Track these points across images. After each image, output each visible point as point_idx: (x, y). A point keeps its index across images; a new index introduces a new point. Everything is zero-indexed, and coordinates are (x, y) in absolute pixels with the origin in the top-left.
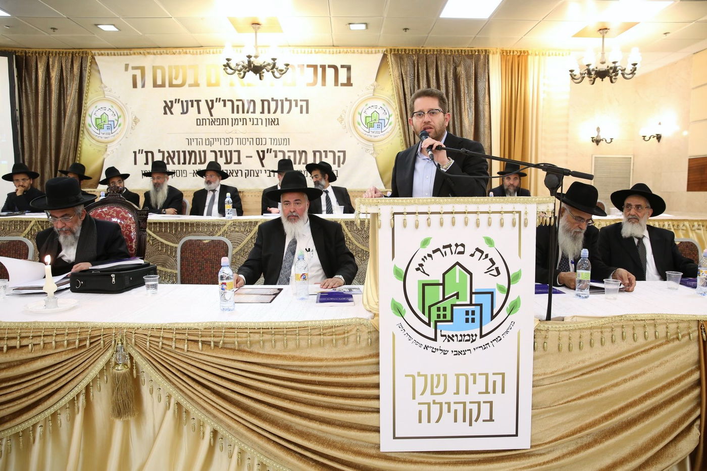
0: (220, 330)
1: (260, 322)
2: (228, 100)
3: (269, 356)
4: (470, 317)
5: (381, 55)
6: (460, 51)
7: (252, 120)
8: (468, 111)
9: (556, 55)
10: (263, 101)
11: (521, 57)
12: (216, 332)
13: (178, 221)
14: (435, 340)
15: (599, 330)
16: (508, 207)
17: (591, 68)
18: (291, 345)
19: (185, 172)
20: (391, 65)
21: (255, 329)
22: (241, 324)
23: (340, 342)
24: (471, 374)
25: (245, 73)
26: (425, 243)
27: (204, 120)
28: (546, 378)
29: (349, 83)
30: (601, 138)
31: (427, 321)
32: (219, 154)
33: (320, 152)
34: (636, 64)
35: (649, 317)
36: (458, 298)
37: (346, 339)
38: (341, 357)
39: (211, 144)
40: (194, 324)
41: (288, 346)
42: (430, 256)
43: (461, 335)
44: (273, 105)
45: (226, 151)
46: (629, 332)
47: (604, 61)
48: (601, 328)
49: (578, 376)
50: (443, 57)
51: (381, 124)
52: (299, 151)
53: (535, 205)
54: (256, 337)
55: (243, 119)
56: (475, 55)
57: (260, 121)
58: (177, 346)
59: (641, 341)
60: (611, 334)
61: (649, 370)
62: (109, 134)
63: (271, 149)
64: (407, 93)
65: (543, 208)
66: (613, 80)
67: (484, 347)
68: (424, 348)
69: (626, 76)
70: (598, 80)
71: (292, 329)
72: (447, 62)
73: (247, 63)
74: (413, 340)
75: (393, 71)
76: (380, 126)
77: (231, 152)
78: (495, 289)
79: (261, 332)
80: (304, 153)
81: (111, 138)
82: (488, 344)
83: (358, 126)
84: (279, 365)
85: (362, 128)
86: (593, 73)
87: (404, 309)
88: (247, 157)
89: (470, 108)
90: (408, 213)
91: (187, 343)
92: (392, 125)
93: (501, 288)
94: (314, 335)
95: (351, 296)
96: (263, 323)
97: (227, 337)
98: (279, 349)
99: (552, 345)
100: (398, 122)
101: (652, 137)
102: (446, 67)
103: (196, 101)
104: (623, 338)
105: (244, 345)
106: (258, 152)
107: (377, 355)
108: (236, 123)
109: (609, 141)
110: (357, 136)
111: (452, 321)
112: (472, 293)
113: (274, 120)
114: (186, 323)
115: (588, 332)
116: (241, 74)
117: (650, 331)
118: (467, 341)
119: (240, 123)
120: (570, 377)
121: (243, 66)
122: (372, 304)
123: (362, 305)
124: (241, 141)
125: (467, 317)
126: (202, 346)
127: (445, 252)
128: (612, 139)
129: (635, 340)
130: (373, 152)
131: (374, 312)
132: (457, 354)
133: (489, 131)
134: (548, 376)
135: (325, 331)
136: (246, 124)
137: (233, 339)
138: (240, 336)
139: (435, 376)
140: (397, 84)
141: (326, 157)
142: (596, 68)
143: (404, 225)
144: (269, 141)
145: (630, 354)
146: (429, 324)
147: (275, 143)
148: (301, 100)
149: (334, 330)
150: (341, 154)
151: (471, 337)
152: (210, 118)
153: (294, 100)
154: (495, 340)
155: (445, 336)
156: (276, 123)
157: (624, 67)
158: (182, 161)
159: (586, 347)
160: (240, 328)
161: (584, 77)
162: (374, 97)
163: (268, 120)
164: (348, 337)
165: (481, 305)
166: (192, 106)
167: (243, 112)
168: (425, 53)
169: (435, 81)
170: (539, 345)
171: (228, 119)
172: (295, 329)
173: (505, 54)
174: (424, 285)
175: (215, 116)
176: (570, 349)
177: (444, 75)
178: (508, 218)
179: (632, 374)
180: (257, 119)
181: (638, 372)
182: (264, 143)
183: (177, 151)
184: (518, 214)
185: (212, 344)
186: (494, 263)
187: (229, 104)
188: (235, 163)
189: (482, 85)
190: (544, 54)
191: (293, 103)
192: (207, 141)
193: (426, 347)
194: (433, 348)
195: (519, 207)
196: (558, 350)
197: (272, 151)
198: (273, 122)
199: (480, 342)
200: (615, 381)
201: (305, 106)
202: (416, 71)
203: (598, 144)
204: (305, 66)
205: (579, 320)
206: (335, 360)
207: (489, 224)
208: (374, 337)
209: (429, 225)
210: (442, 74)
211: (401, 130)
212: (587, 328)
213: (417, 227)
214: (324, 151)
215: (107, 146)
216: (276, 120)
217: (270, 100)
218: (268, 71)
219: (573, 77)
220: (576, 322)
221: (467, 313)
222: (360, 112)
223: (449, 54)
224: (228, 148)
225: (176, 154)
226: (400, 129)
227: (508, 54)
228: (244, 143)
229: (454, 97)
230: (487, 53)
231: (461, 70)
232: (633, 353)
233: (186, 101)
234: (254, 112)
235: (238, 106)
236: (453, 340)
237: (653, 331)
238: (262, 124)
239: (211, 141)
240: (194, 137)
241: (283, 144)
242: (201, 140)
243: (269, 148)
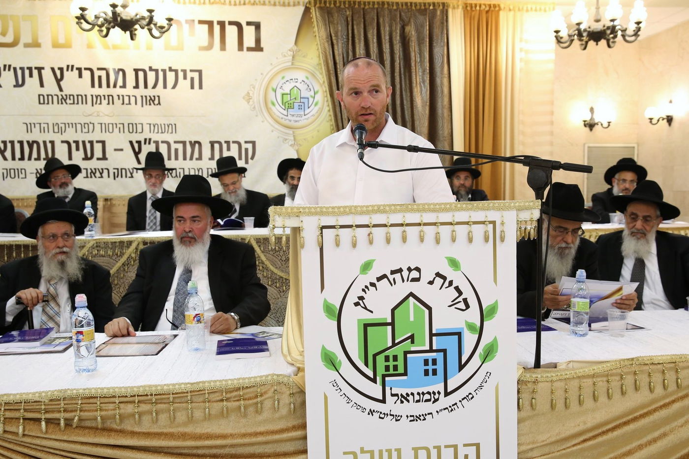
0: (74, 402)
1: (135, 387)
2: (86, 69)
3: (148, 435)
4: (430, 367)
5: (302, 9)
6: (409, 4)
7: (121, 97)
8: (421, 86)
9: (536, 10)
10: (136, 71)
11: (490, 12)
12: (67, 404)
13: (12, 243)
14: (383, 401)
15: (605, 379)
16: (479, 216)
17: (582, 27)
18: (181, 417)
19: (23, 171)
20: (315, 23)
21: (126, 396)
22: (105, 391)
23: (251, 409)
24: (435, 447)
25: (108, 30)
26: (366, 267)
27: (50, 97)
28: (536, 447)
29: (258, 47)
30: (596, 121)
31: (371, 375)
32: (74, 146)
33: (220, 143)
34: (640, 22)
35: (669, 359)
36: (413, 342)
37: (259, 405)
38: (253, 431)
39: (61, 131)
40: (34, 394)
41: (176, 420)
42: (373, 285)
43: (418, 394)
44: (151, 76)
45: (84, 142)
46: (643, 380)
47: (599, 18)
48: (607, 375)
49: (579, 444)
50: (386, 12)
51: (303, 104)
52: (190, 142)
53: (514, 213)
54: (129, 409)
55: (108, 96)
56: (430, 10)
57: (133, 99)
58: (7, 429)
59: (659, 390)
60: (620, 383)
61: (671, 431)
63: (150, 140)
64: (338, 61)
65: (525, 216)
66: (611, 43)
67: (451, 409)
68: (369, 414)
69: (627, 38)
70: (592, 43)
71: (182, 395)
72: (393, 19)
73: (110, 14)
74: (353, 403)
75: (318, 31)
76: (303, 107)
77: (91, 142)
78: (463, 328)
79: (137, 401)
80: (197, 145)
82: (456, 404)
83: (273, 108)
84: (163, 447)
85: (278, 110)
86: (585, 34)
87: (340, 360)
88: (116, 150)
89: (424, 82)
90: (342, 227)
91: (23, 423)
92: (319, 105)
93: (471, 327)
94: (213, 402)
95: (265, 343)
96: (138, 387)
97: (85, 411)
98: (163, 424)
99: (542, 403)
100: (327, 101)
101: (661, 119)
102: (391, 26)
103: (36, 68)
104: (636, 388)
105: (110, 421)
106: (131, 142)
107: (304, 426)
108: (99, 102)
109: (605, 125)
110: (270, 120)
111: (405, 374)
112: (431, 335)
113: (153, 98)
114: (21, 394)
115: (589, 382)
116: (102, 31)
117: (671, 377)
118: (427, 401)
119: (105, 102)
120: (569, 445)
121: (105, 20)
122: (295, 354)
123: (281, 355)
124: (105, 128)
125: (426, 367)
126: (47, 426)
127: (394, 279)
128: (609, 122)
129: (651, 390)
130: (293, 143)
131: (298, 365)
132: (414, 420)
133: (450, 114)
134: (539, 445)
135: (229, 395)
136: (113, 104)
137: (96, 413)
138: (104, 408)
139: (384, 451)
140: (325, 48)
141: (229, 149)
142: (589, 28)
143: (336, 242)
144: (146, 128)
145: (645, 411)
146: (374, 380)
147: (156, 130)
148: (191, 71)
149: (241, 393)
150: (250, 146)
151: (432, 395)
152: (59, 93)
153: (182, 70)
154: (465, 398)
155: (397, 395)
156: (156, 102)
157: (625, 27)
158: (18, 155)
159: (589, 403)
160: (104, 397)
161: (572, 41)
162: (293, 67)
163: (144, 98)
164: (262, 403)
165: (444, 351)
166: (31, 75)
167: (108, 86)
168: (362, 6)
169: (375, 45)
170: (525, 402)
171: (86, 96)
172: (186, 394)
173: (469, 10)
174: (366, 326)
175: (67, 91)
176: (566, 406)
177: (387, 38)
178: (478, 231)
179: (649, 437)
180: (129, 96)
181: (656, 434)
182: (139, 130)
183: (10, 142)
184: (492, 225)
185: (62, 422)
186: (460, 293)
187: (87, 74)
188: (98, 159)
189: (438, 51)
190: (521, 8)
191: (181, 75)
192: (56, 128)
193: (371, 412)
194: (381, 413)
195: (492, 215)
196: (550, 409)
197: (152, 142)
198: (152, 101)
199: (444, 402)
200: (628, 448)
201: (198, 80)
202: (350, 32)
203: (591, 130)
204: (196, 22)
205: (576, 365)
206: (244, 435)
207: (454, 240)
208: (299, 400)
209: (371, 242)
210: (385, 36)
211: (332, 113)
212: (588, 376)
213: (354, 245)
214: (226, 142)
216: (157, 98)
217: (147, 70)
218: (142, 28)
219: (559, 40)
220: (573, 369)
221: (426, 362)
222: (275, 88)
223: (395, 7)
224: (87, 137)
225: (9, 146)
226: (329, 111)
227: (474, 9)
228: (111, 130)
229: (402, 67)
230: (446, 8)
231: (411, 30)
232: (650, 408)
233: (21, 68)
234: (124, 86)
235: (100, 77)
236: (408, 401)
237: (674, 377)
238: (136, 104)
239: (61, 128)
240: (35, 122)
241: (168, 132)
242: (46, 126)
243: (148, 138)
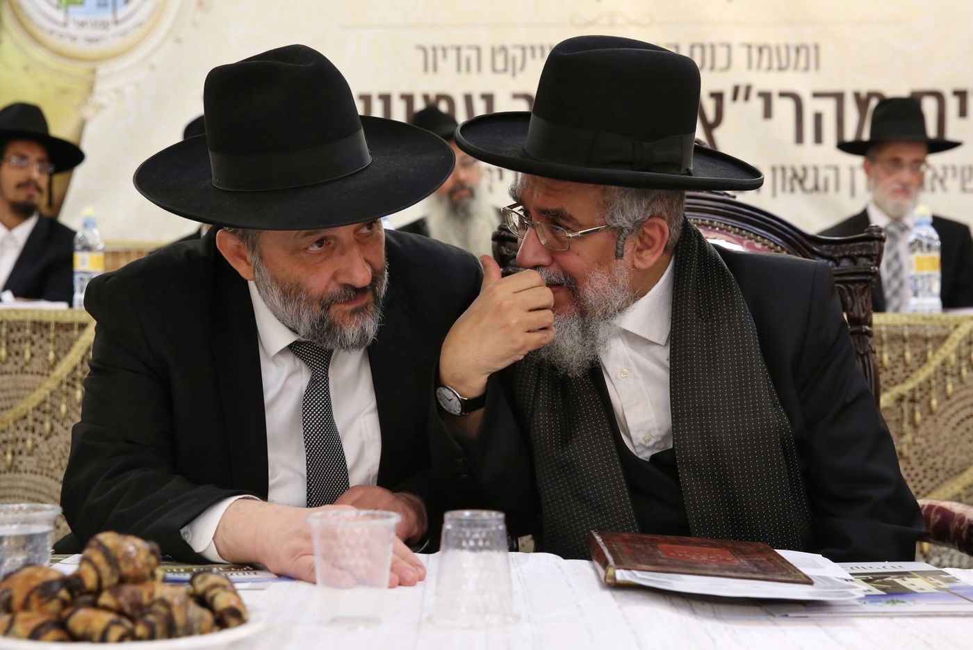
33: (938, 95)
39: (511, 68)
52: (858, 94)
62: (105, 25)
63: (748, 88)
81: (111, 40)
141: (963, 113)
144: (740, 55)
147: (765, 63)
182: (721, 61)
183: (381, 96)
192: (500, 59)
197: (753, 95)
214: (956, 93)
215: (94, 72)
239: (514, 60)
240: (447, 43)
241: (796, 68)
242: (473, 54)
243: (742, 81)
